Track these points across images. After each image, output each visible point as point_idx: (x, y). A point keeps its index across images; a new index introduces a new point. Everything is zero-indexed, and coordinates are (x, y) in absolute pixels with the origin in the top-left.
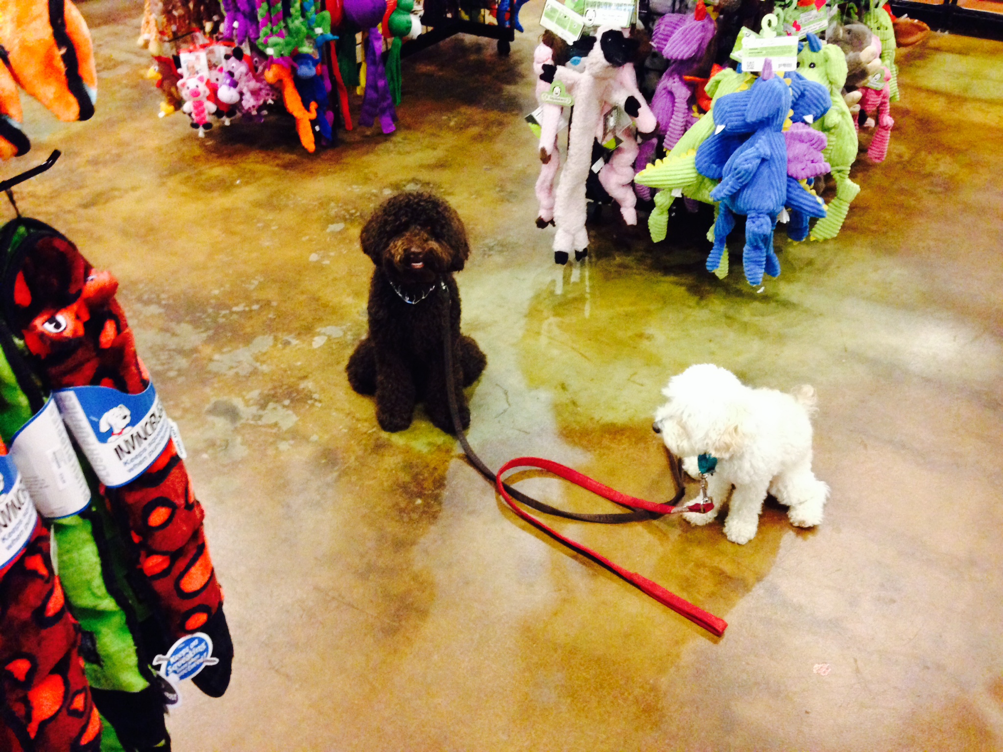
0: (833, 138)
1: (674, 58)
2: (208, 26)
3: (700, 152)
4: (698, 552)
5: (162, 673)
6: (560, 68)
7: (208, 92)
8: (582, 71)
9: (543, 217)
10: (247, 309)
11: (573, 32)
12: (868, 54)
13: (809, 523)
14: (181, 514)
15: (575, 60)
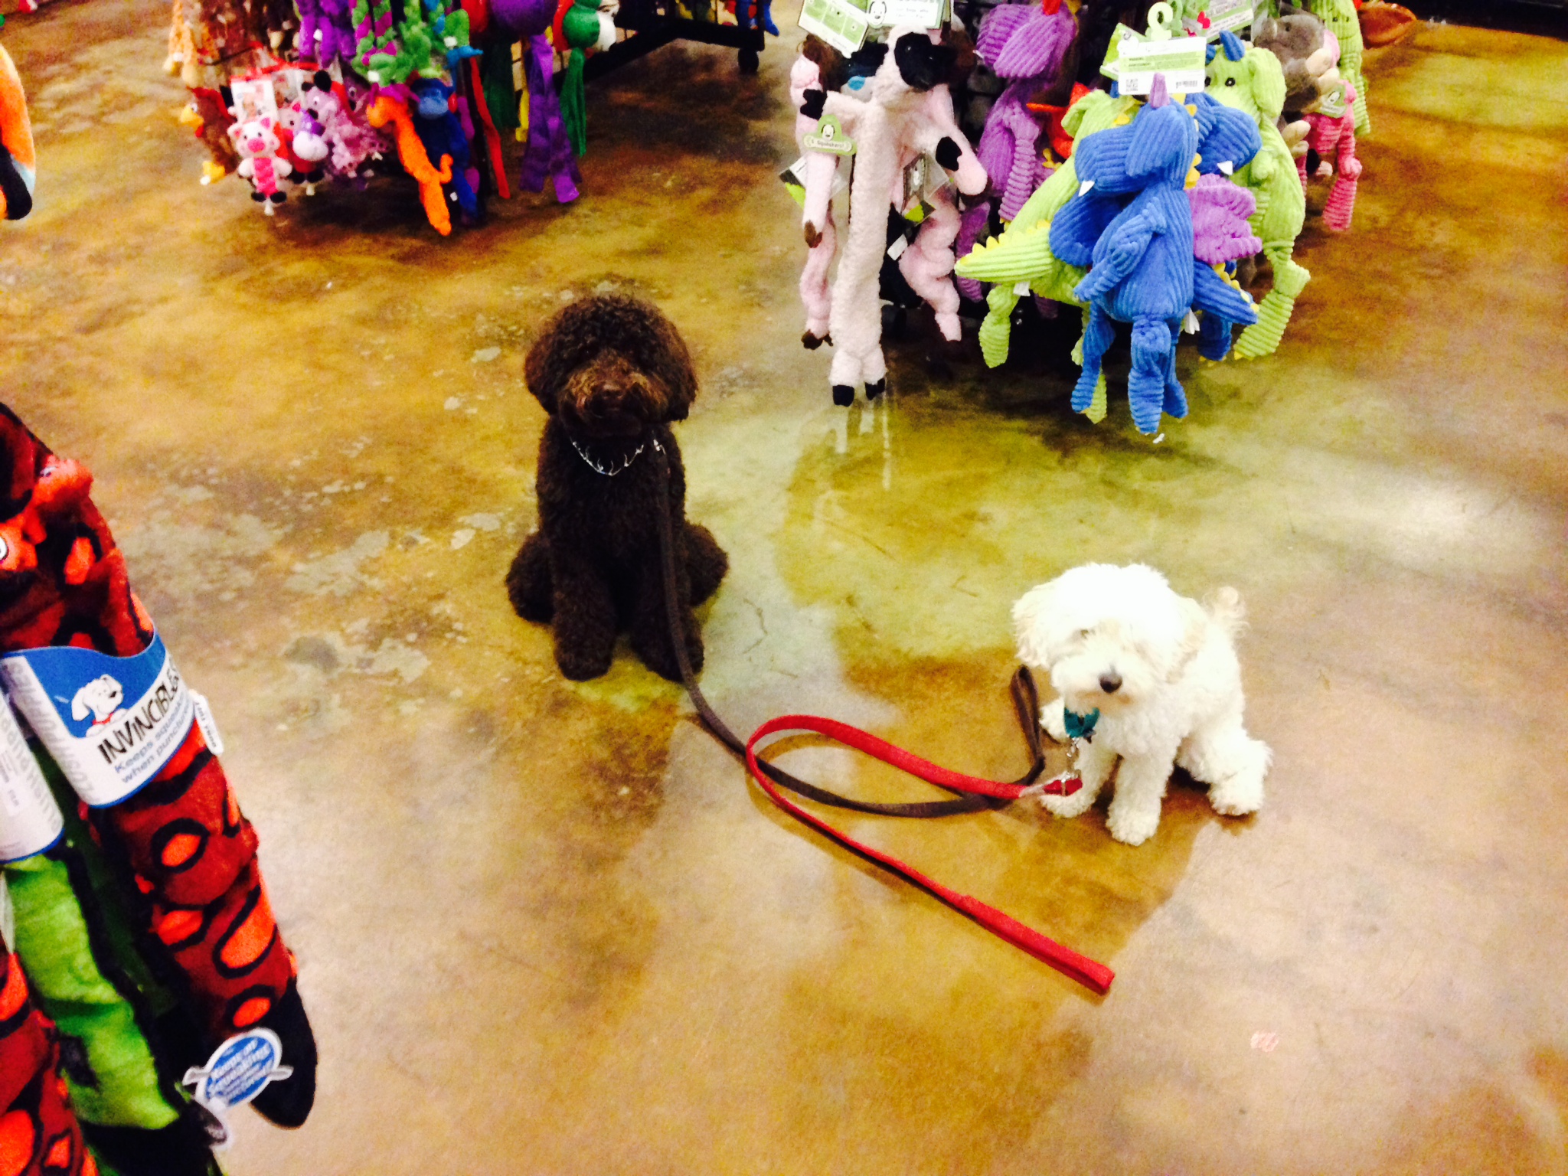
0: (1265, 197)
1: (1012, 75)
2: (275, 38)
3: (1057, 225)
4: (1067, 861)
5: (199, 1095)
6: (832, 96)
7: (277, 144)
8: (866, 100)
9: (812, 331)
10: (347, 489)
11: (852, 37)
12: (1319, 62)
13: (1242, 809)
14: (218, 843)
15: (856, 82)
